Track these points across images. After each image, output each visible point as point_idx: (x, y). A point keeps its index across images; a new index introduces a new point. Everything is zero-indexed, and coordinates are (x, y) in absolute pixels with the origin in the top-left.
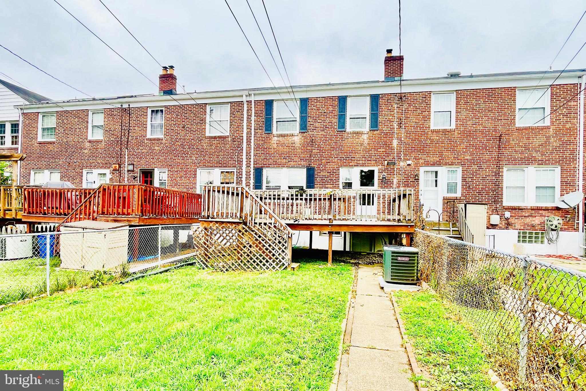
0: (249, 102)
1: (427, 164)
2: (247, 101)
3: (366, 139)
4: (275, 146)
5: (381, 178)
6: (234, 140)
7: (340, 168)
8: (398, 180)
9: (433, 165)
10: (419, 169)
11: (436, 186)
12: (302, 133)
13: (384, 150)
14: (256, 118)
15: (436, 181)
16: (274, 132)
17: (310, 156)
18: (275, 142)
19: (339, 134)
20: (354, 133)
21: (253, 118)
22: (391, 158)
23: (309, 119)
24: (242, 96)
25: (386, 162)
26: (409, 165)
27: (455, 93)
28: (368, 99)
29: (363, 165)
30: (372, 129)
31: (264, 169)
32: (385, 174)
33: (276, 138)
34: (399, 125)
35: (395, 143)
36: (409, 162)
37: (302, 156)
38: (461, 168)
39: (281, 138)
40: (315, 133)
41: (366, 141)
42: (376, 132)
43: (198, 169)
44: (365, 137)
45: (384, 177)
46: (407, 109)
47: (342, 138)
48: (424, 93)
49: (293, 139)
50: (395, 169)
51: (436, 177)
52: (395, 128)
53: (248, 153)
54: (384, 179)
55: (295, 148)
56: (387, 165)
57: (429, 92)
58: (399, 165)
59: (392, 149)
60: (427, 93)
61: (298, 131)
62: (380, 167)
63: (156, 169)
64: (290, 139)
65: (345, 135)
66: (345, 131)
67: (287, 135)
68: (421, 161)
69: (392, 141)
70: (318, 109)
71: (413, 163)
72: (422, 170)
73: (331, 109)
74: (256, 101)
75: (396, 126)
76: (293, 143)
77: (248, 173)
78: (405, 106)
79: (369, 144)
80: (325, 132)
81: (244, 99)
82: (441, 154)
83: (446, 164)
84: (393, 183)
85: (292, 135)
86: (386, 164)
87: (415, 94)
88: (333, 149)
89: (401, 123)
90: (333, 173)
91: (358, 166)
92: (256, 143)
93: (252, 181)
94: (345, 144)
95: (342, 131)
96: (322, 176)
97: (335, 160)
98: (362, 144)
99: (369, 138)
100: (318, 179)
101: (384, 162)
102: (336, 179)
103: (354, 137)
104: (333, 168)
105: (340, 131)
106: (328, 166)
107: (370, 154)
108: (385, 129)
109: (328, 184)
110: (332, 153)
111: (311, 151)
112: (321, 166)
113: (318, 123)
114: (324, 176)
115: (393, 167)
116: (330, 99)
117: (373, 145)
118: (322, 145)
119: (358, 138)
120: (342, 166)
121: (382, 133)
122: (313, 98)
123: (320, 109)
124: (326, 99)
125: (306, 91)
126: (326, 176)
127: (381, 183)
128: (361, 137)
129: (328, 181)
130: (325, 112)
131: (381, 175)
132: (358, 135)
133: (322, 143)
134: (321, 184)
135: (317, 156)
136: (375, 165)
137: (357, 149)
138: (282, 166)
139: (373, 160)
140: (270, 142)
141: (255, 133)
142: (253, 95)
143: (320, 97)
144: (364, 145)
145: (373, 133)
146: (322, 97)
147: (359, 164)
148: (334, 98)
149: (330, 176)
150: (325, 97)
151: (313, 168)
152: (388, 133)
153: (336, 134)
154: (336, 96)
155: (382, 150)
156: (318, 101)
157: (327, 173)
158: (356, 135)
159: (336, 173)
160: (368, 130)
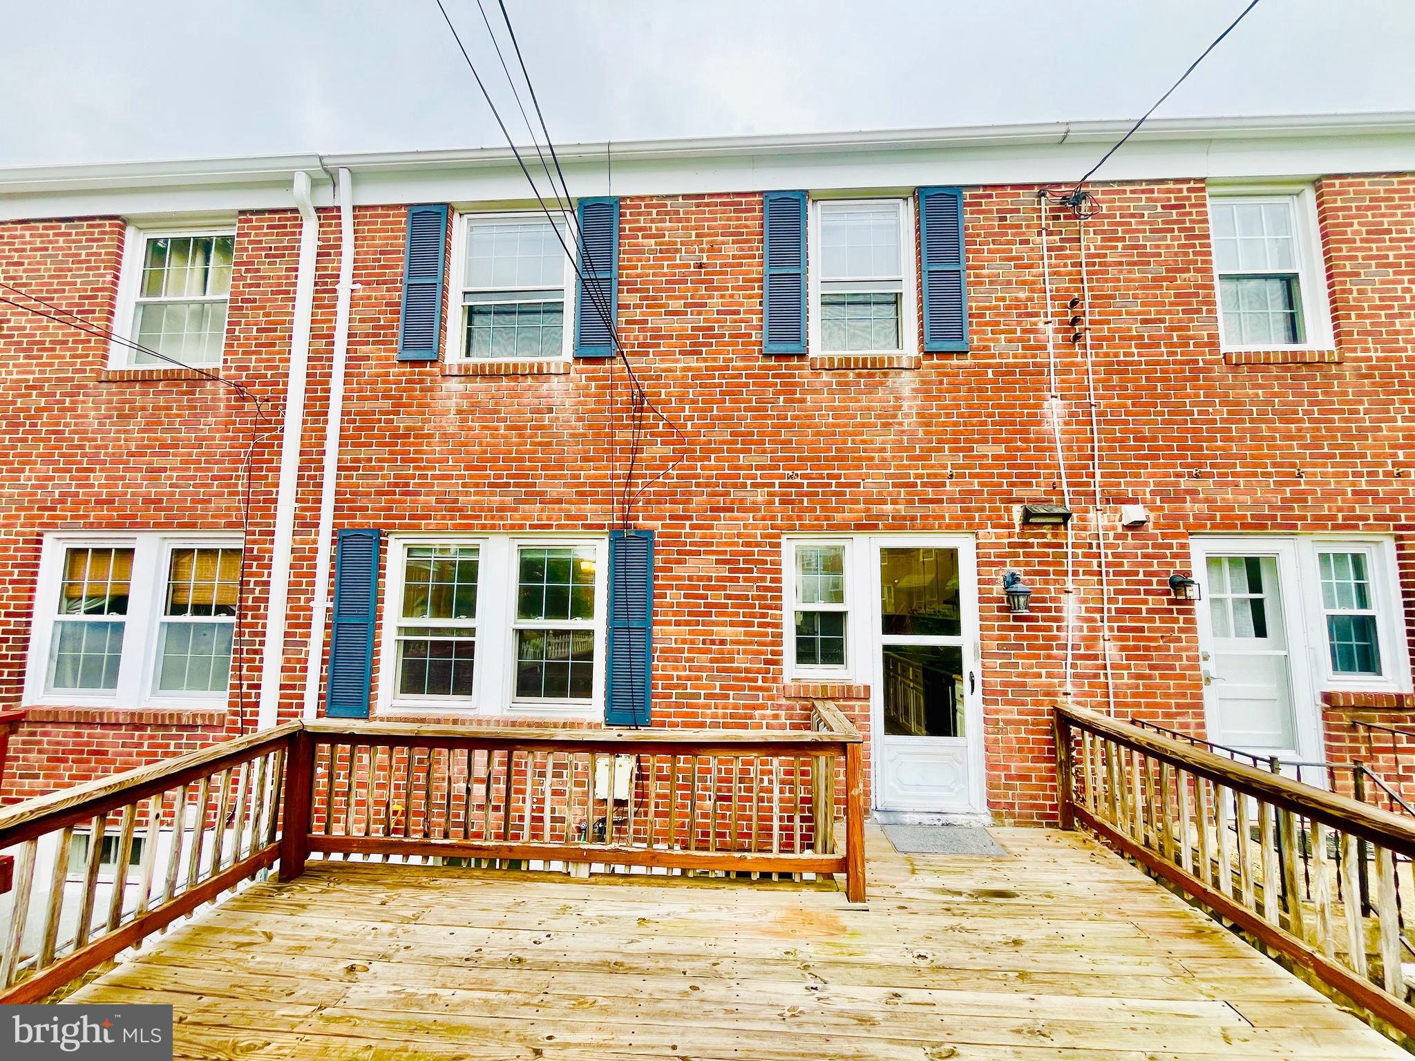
0: (328, 214)
1: (1229, 524)
2: (318, 210)
3: (906, 392)
4: (451, 423)
5: (998, 590)
6: (240, 391)
7: (784, 539)
8: (1084, 601)
9: (1258, 525)
10: (1183, 546)
11: (1261, 631)
12: (588, 360)
13: (1001, 450)
14: (358, 286)
15: (1258, 608)
16: (453, 352)
17: (630, 476)
18: (452, 404)
19: (773, 368)
20: (847, 364)
21: (345, 286)
22: (1038, 489)
23: (627, 298)
24: (288, 184)
25: (1017, 511)
26: (1136, 526)
27: (1310, 195)
28: (906, 214)
29: (899, 524)
30: (934, 346)
31: (391, 539)
32: (1019, 571)
33: (455, 385)
34: (1067, 331)
35: (1054, 411)
36: (1134, 513)
37: (587, 473)
38: (1390, 542)
39: (479, 384)
40: (652, 363)
41: (910, 406)
42: (955, 361)
43: (46, 537)
44: (906, 383)
45: (1021, 587)
46: (1098, 256)
47: (788, 390)
48: (1171, 186)
49: (543, 391)
50: (1068, 542)
51: (1255, 586)
52: (1049, 345)
53: (311, 462)
54: (1022, 600)
55: (552, 436)
56: (1025, 523)
57: (1197, 180)
58: (1085, 529)
59: (1044, 445)
60: (1185, 187)
61: (566, 353)
62: (990, 534)
64: (530, 393)
65: (804, 375)
66: (802, 356)
67: (514, 374)
68: (1191, 508)
69: (1039, 406)
70: (669, 251)
71: (1152, 516)
72: (1200, 549)
73: (730, 249)
74: (367, 208)
75: (1049, 332)
76: (539, 411)
77: (303, 561)
78: (1091, 241)
79: (925, 418)
80: (705, 360)
81: (301, 194)
82: (1291, 474)
83: (1319, 523)
84: (1060, 619)
85: (539, 374)
86: (1017, 520)
87: (1128, 188)
88: (745, 440)
89: (1075, 321)
90: (745, 562)
91: (875, 527)
92: (355, 406)
93: (321, 603)
94: (807, 417)
95: (788, 356)
96: (690, 578)
97: (760, 498)
98: (888, 418)
99: (925, 390)
100: (672, 596)
101: (1008, 510)
102: (765, 598)
103: (847, 384)
104: (749, 536)
105: (779, 357)
106: (723, 527)
107: (932, 467)
108: (1004, 350)
109: (723, 624)
110: (742, 459)
111: (635, 451)
112: (687, 530)
113: (668, 313)
114: (700, 579)
115: (1055, 536)
116: (723, 204)
117: (944, 424)
118: (689, 423)
119: (871, 389)
120: (792, 528)
121: (989, 366)
122: (642, 198)
123: (678, 251)
124: (708, 205)
125: (609, 162)
126: (710, 579)
127: (999, 619)
128: (882, 384)
129: (725, 606)
130: (701, 266)
131: (999, 575)
132: (871, 376)
133: (687, 413)
134: (688, 623)
135: (666, 476)
136: (959, 526)
137: (864, 442)
138: (484, 527)
139: (952, 501)
140: (428, 405)
141: (353, 360)
142: (344, 177)
143: (677, 196)
144: (901, 424)
145: (943, 366)
146: (685, 197)
147: (878, 517)
148: (743, 200)
149: (731, 580)
150: (701, 196)
151: (646, 537)
152: (1016, 365)
153: (761, 368)
154: (753, 194)
155: (990, 450)
156: (667, 213)
157: (718, 562)
158: (859, 376)
159: (765, 562)
160: (917, 353)
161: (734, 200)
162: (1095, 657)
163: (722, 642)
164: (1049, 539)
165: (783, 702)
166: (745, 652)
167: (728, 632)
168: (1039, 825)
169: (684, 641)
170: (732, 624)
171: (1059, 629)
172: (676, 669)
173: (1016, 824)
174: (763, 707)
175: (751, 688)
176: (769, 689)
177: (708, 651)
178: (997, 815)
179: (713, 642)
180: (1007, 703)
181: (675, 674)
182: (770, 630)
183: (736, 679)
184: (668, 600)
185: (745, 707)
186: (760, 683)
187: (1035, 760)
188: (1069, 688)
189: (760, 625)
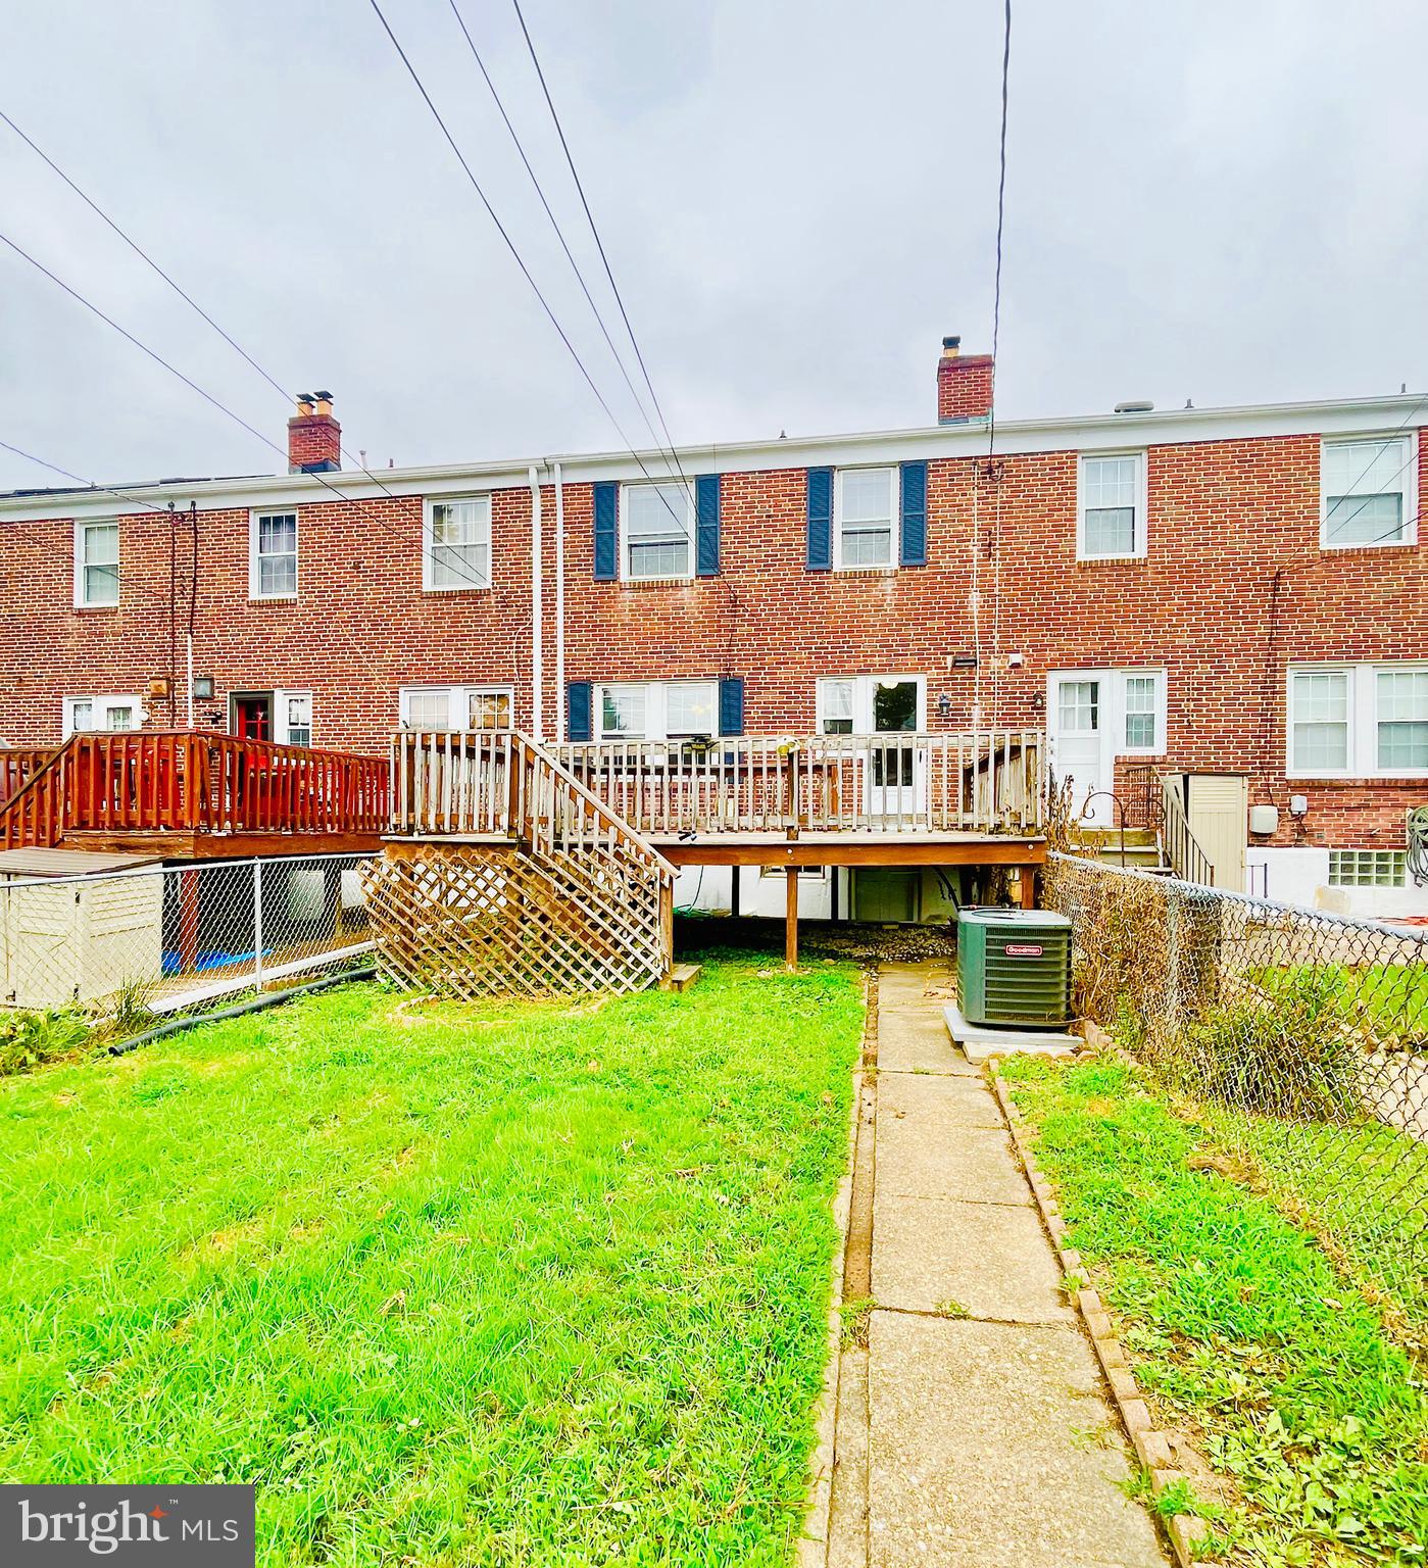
0: (547, 490)
1: (1069, 663)
2: (540, 487)
3: (889, 592)
4: (627, 617)
5: (936, 704)
6: (505, 602)
7: (817, 680)
8: (984, 709)
9: (1086, 665)
10: (1044, 677)
11: (1095, 726)
12: (704, 577)
13: (943, 624)
14: (567, 535)
15: (1094, 711)
16: (624, 576)
17: (730, 645)
18: (627, 606)
19: (811, 579)
20: (854, 575)
21: (560, 536)
22: (963, 647)
23: (726, 538)
24: (526, 472)
25: (950, 659)
26: (1016, 666)
27: (1145, 455)
28: (895, 475)
29: (883, 670)
30: (907, 562)
31: (595, 685)
32: (949, 694)
33: (627, 595)
34: (985, 550)
35: (975, 600)
36: (1016, 658)
37: (706, 645)
38: (1165, 671)
39: (642, 593)
40: (742, 577)
41: (892, 600)
42: (919, 571)
43: (401, 690)
44: (889, 585)
45: (945, 701)
46: (1007, 502)
47: (821, 588)
48: (1056, 455)
49: (679, 596)
50: (977, 677)
51: (1094, 699)
52: (975, 559)
53: (549, 641)
54: (945, 708)
55: (685, 623)
56: (954, 666)
57: (1072, 451)
58: (988, 668)
59: (967, 620)
60: (1064, 455)
61: (691, 573)
62: (934, 673)
63: (278, 694)
64: (672, 598)
65: (829, 582)
66: (828, 571)
67: (661, 587)
68: (1050, 655)
69: (967, 597)
70: (751, 507)
71: (1026, 659)
72: (1054, 679)
73: (787, 505)
74: (570, 485)
75: (976, 553)
76: (678, 608)
77: (549, 699)
78: (1003, 494)
79: (898, 607)
80: (772, 575)
81: (533, 480)
82: (1109, 633)
83: (1121, 662)
84: (971, 720)
85: (676, 586)
86: (949, 665)
87: (1030, 457)
88: (796, 622)
89: (990, 545)
90: (795, 693)
91: (869, 671)
92: (571, 608)
93: (561, 723)
94: (831, 608)
95: (821, 571)
96: (765, 703)
97: (804, 656)
98: (879, 608)
99: (901, 589)
100: (755, 713)
101: (945, 659)
102: (806, 713)
103: (855, 587)
104: (797, 678)
105: (815, 571)
106: (782, 674)
107: (902, 635)
108: (946, 563)
109: (783, 728)
110: (794, 634)
111: (733, 631)
112: (763, 676)
113: (751, 547)
114: (770, 703)
115: (970, 673)
116: (783, 476)
117: (910, 609)
118: (763, 613)
119: (869, 590)
120: (822, 673)
121: (938, 573)
122: (734, 474)
123: (756, 507)
124: (773, 477)
126: (776, 703)
127: (937, 720)
128: (875, 586)
129: (784, 718)
130: (769, 516)
131: (937, 696)
132: (869, 581)
133: (762, 607)
134: (763, 728)
135: (751, 645)
136: (918, 669)
137: (864, 621)
138: (648, 677)
139: (913, 655)
140: (613, 607)
141: (568, 581)
142: (557, 468)
143: (755, 472)
144: (886, 610)
145: (911, 574)
146: (760, 472)
147: (871, 665)
148: (795, 473)
149: (788, 703)
150: (770, 471)
151: (739, 681)
152: (954, 572)
153: (805, 579)
154: (801, 469)
155: (937, 624)
156: (749, 483)
157: (780, 693)
158: (862, 582)
159: (807, 693)
160: (897, 567)
161: (788, 474)
164: (967, 675)
171: (970, 725)
182: (808, 730)
184: (752, 715)
189: (803, 728)
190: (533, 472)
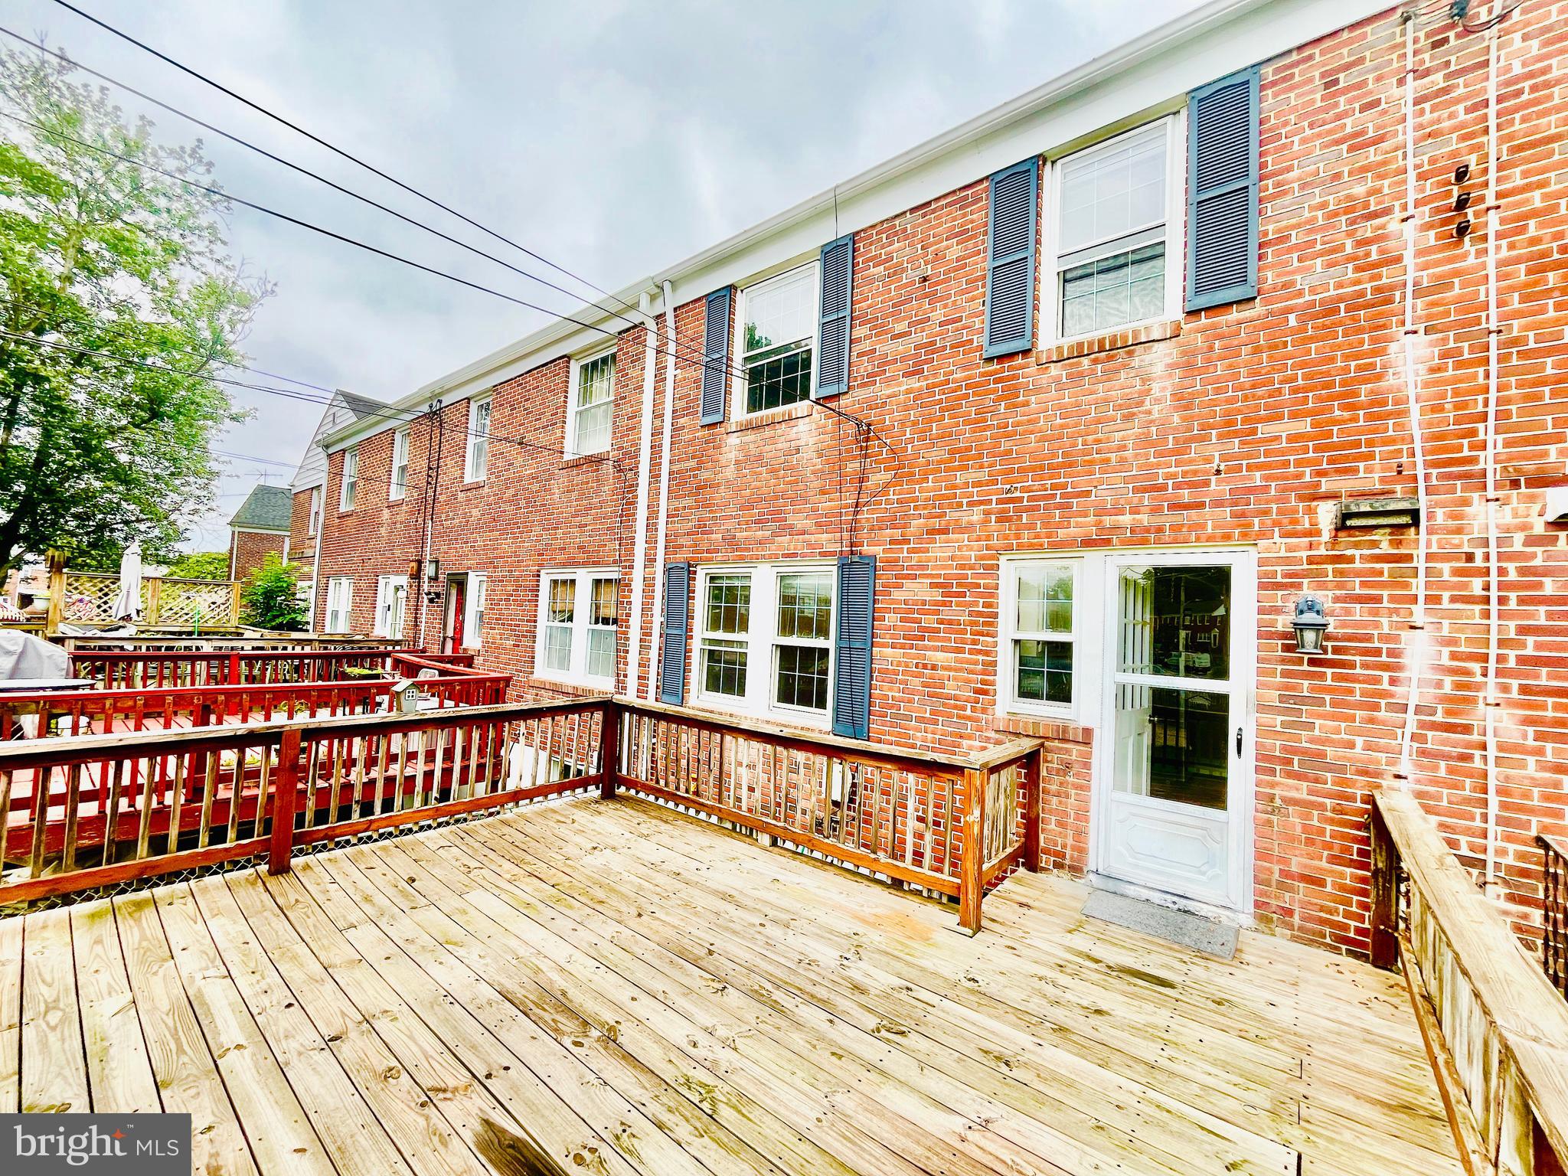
2: (655, 318)
3: (1159, 369)
5: (1285, 621)
6: (619, 466)
7: (1003, 560)
8: (1448, 642)
12: (827, 399)
13: (1305, 426)
14: (679, 371)
16: (735, 412)
17: (857, 505)
18: (732, 456)
19: (995, 372)
20: (1079, 352)
21: (670, 372)
22: (1370, 476)
23: (858, 332)
24: (638, 305)
25: (1326, 512)
28: (1179, 129)
29: (1139, 538)
30: (1204, 301)
31: (698, 569)
32: (1324, 598)
33: (734, 439)
34: (1445, 222)
35: (1410, 354)
39: (750, 436)
40: (881, 390)
41: (1162, 388)
42: (1234, 315)
44: (1159, 359)
45: (1309, 618)
46: (1529, 76)
47: (1012, 393)
49: (793, 436)
50: (1420, 553)
53: (653, 513)
54: (1310, 636)
55: (799, 474)
56: (1340, 527)
58: (1459, 531)
59: (1384, 409)
61: (812, 396)
62: (1277, 545)
63: (472, 576)
64: (783, 438)
65: (1029, 374)
66: (1026, 353)
67: (772, 422)
69: (1380, 352)
70: (896, 273)
73: (954, 251)
74: (680, 307)
75: (1410, 233)
77: (649, 583)
78: (1512, 57)
79: (1183, 401)
80: (926, 378)
81: (647, 312)
84: (1397, 667)
85: (790, 419)
86: (1325, 524)
88: (962, 457)
89: (1465, 202)
90: (959, 585)
91: (1107, 542)
92: (675, 468)
93: (658, 619)
94: (1030, 422)
95: (1011, 356)
96: (906, 602)
97: (975, 518)
98: (1130, 409)
100: (891, 619)
101: (1310, 511)
102: (976, 623)
103: (1081, 375)
104: (962, 558)
105: (1001, 358)
106: (940, 550)
107: (1191, 462)
108: (1320, 281)
109: (936, 649)
110: (960, 478)
111: (861, 481)
112: (905, 554)
113: (895, 337)
114: (915, 602)
115: (1396, 544)
116: (947, 205)
117: (1213, 403)
118: (910, 446)
119: (1110, 375)
120: (1009, 548)
121: (1289, 310)
122: (873, 226)
123: (906, 269)
124: (934, 211)
125: (836, 205)
126: (924, 602)
127: (1283, 661)
128: (1125, 366)
129: (938, 631)
130: (925, 279)
131: (1287, 601)
132: (1110, 358)
133: (908, 436)
134: (903, 647)
135: (887, 502)
136: (1227, 537)
137: (1098, 441)
138: (752, 557)
139: (1218, 503)
140: (718, 460)
141: (676, 429)
142: (667, 286)
143: (905, 212)
144: (1149, 412)
145: (1214, 327)
146: (913, 210)
147: (1116, 528)
148: (970, 192)
149: (944, 604)
150: (929, 203)
151: (869, 562)
152: (1341, 299)
153: (982, 375)
154: (980, 181)
155: (1284, 428)
156: (896, 233)
157: (932, 585)
158: (1095, 361)
159: (978, 586)
160: (1181, 316)
161: (961, 196)
162: (1467, 729)
163: (934, 667)
164: (1385, 548)
165: (992, 735)
166: (955, 679)
167: (939, 657)
168: (1336, 950)
169: (899, 664)
170: (943, 649)
171: (1393, 681)
172: (891, 689)
173: (1294, 939)
174: (970, 737)
175: (959, 717)
176: (977, 720)
177: (921, 675)
178: (1265, 919)
179: (925, 666)
180: (1290, 775)
181: (890, 694)
182: (981, 658)
183: (944, 705)
184: (886, 622)
185: (952, 734)
186: (968, 712)
187: (1334, 860)
188: (1405, 767)
189: (971, 652)
190: (644, 301)
